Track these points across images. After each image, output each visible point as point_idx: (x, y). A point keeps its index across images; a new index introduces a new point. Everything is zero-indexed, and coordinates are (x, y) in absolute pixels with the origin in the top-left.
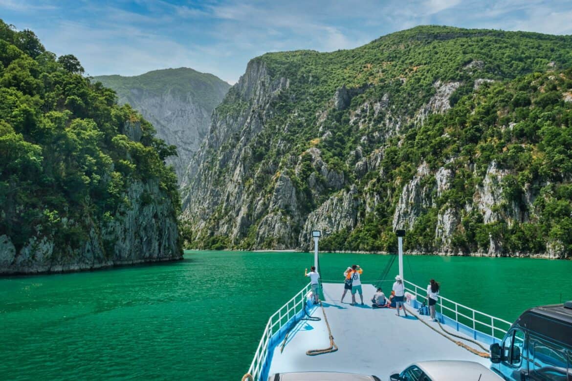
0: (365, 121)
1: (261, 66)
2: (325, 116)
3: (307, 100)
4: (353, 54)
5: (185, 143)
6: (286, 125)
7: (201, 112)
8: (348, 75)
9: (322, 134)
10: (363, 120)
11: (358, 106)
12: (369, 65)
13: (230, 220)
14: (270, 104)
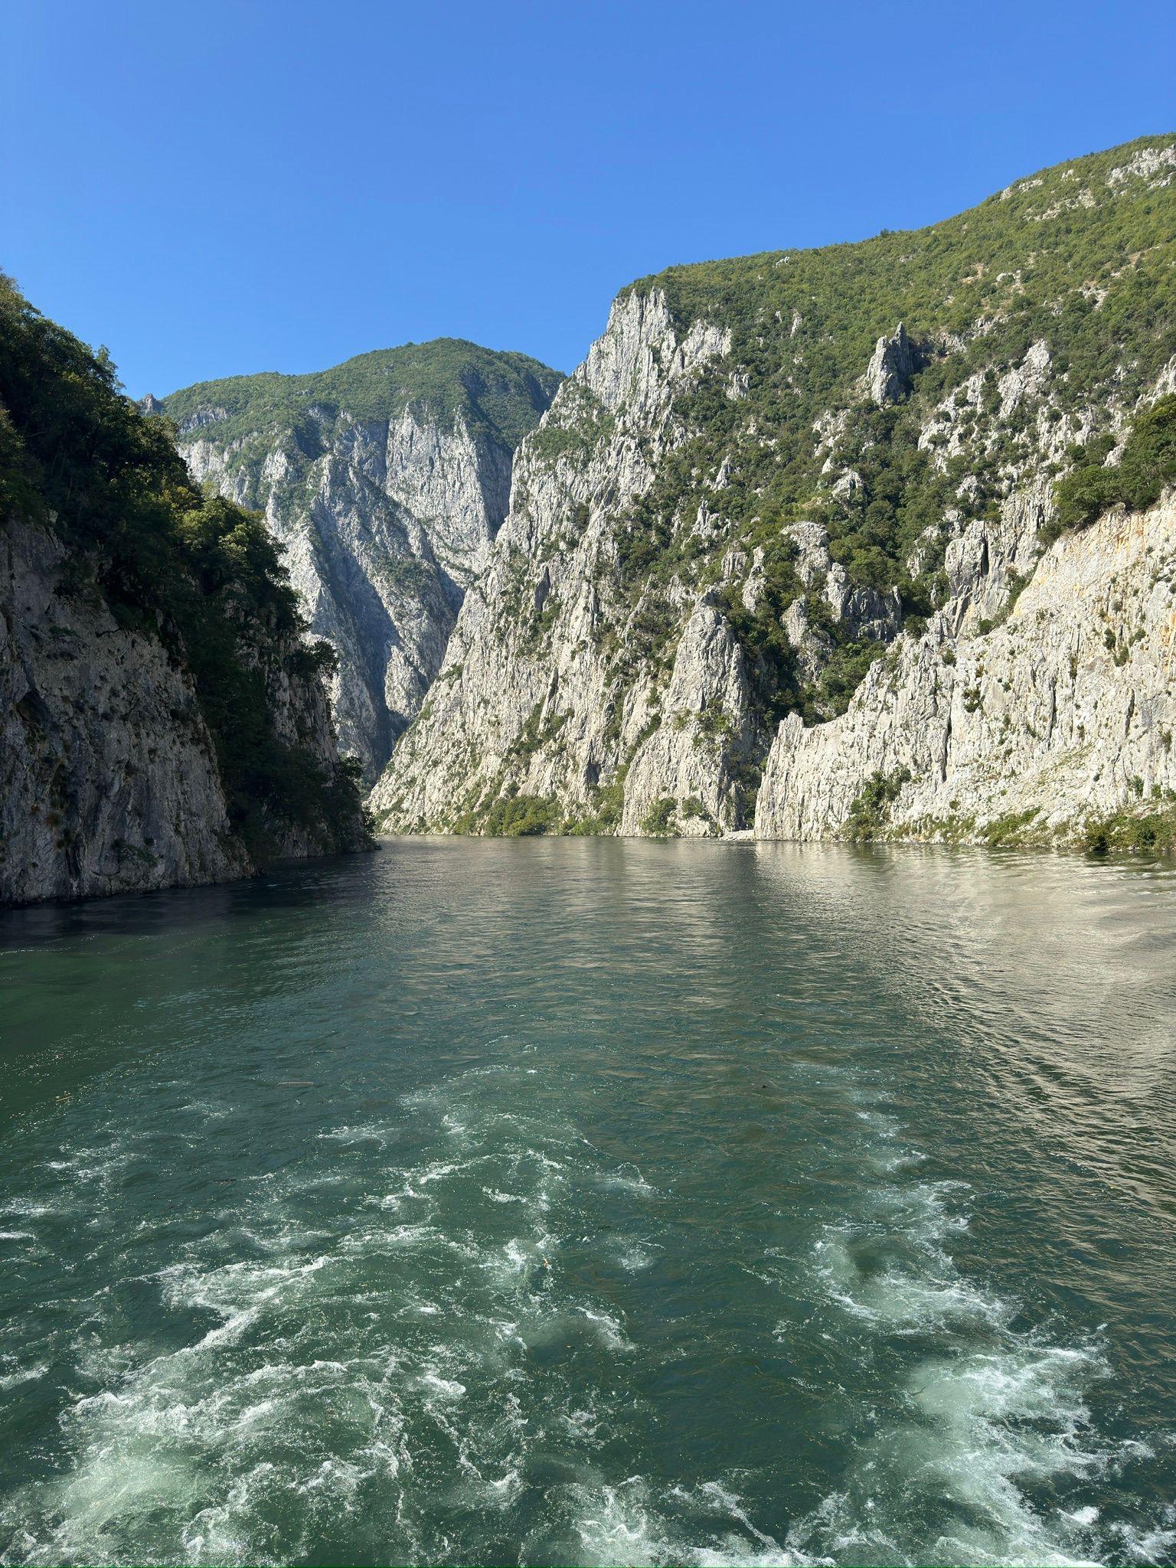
0: (968, 433)
1: (650, 306)
2: (842, 427)
3: (788, 386)
4: (929, 240)
5: (456, 552)
6: (719, 466)
7: (493, 461)
8: (911, 301)
9: (834, 478)
10: (960, 430)
11: (946, 390)
12: (979, 267)
13: (562, 749)
14: (674, 410)
